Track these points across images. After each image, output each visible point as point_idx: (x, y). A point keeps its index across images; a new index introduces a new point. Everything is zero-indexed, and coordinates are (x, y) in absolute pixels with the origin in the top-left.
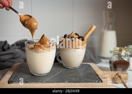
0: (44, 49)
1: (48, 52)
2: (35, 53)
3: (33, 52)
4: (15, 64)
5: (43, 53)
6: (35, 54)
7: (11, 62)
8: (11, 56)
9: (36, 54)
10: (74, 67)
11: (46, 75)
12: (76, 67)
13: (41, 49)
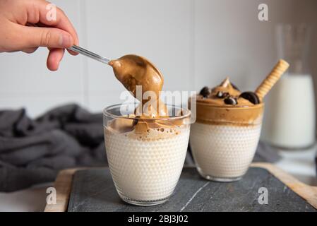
0: (163, 130)
1: (173, 139)
2: (136, 141)
3: (132, 140)
4: (62, 172)
5: (161, 140)
6: (136, 143)
7: (46, 166)
8: (43, 150)
9: (141, 144)
10: (232, 178)
11: (163, 204)
12: (236, 178)
13: (156, 130)
